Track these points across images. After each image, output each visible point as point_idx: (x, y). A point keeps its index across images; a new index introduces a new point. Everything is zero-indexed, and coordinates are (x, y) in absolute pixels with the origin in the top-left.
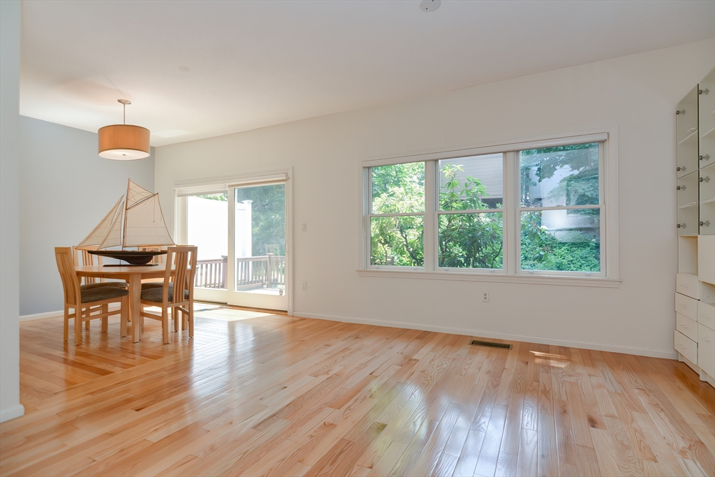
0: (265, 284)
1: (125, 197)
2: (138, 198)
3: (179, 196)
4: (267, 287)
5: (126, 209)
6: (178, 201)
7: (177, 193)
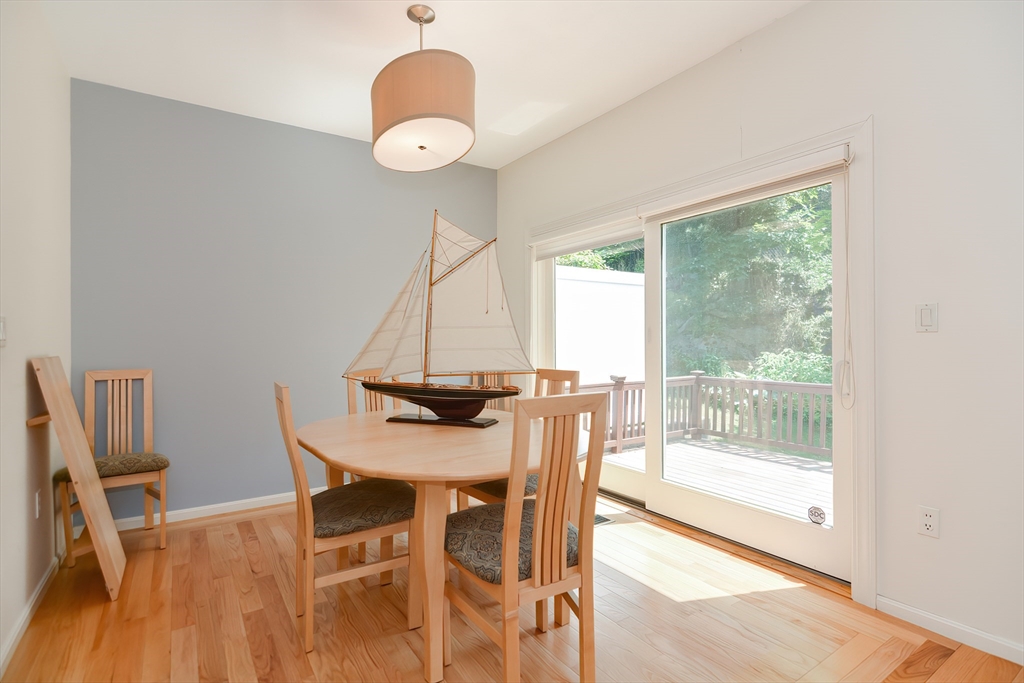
0: (687, 432)
1: (428, 254)
2: (455, 255)
3: (539, 259)
4: (693, 438)
5: (431, 285)
6: (537, 268)
7: (535, 252)
